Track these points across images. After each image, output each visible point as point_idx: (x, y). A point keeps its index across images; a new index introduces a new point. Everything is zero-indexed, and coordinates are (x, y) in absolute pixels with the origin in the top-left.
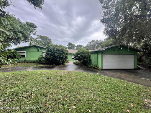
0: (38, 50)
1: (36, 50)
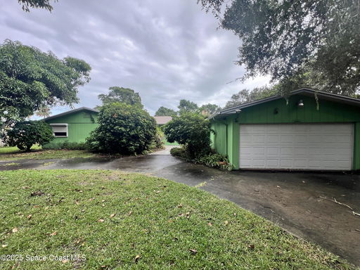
0: (93, 120)
1: (89, 120)
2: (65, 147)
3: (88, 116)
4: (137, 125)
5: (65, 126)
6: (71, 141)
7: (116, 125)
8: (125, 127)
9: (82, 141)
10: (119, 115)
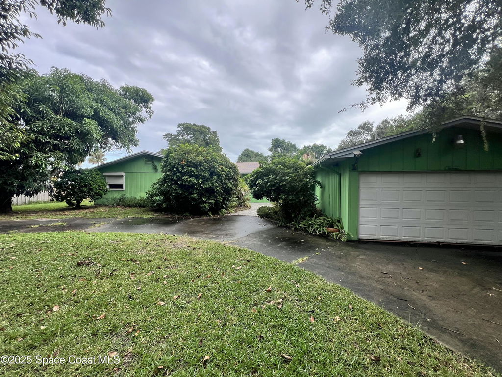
0: (156, 169)
1: (151, 168)
2: (122, 203)
3: (150, 162)
4: (212, 174)
5: (122, 176)
6: (128, 196)
7: (184, 174)
8: (197, 177)
9: (141, 194)
10: (188, 161)
